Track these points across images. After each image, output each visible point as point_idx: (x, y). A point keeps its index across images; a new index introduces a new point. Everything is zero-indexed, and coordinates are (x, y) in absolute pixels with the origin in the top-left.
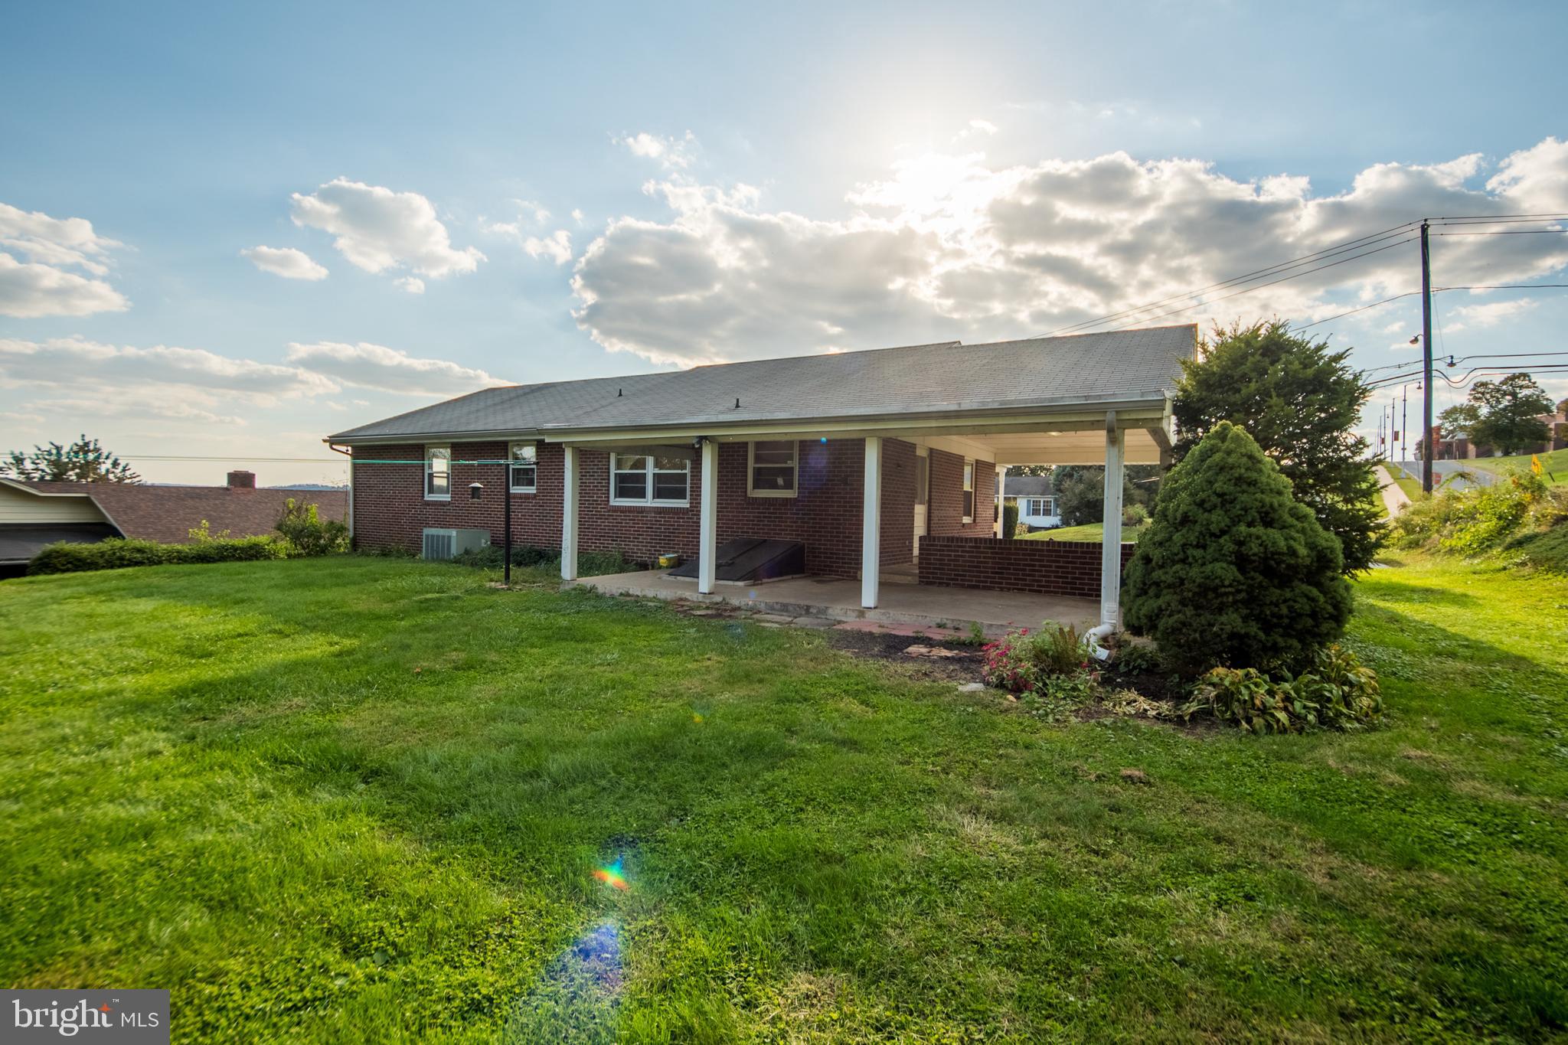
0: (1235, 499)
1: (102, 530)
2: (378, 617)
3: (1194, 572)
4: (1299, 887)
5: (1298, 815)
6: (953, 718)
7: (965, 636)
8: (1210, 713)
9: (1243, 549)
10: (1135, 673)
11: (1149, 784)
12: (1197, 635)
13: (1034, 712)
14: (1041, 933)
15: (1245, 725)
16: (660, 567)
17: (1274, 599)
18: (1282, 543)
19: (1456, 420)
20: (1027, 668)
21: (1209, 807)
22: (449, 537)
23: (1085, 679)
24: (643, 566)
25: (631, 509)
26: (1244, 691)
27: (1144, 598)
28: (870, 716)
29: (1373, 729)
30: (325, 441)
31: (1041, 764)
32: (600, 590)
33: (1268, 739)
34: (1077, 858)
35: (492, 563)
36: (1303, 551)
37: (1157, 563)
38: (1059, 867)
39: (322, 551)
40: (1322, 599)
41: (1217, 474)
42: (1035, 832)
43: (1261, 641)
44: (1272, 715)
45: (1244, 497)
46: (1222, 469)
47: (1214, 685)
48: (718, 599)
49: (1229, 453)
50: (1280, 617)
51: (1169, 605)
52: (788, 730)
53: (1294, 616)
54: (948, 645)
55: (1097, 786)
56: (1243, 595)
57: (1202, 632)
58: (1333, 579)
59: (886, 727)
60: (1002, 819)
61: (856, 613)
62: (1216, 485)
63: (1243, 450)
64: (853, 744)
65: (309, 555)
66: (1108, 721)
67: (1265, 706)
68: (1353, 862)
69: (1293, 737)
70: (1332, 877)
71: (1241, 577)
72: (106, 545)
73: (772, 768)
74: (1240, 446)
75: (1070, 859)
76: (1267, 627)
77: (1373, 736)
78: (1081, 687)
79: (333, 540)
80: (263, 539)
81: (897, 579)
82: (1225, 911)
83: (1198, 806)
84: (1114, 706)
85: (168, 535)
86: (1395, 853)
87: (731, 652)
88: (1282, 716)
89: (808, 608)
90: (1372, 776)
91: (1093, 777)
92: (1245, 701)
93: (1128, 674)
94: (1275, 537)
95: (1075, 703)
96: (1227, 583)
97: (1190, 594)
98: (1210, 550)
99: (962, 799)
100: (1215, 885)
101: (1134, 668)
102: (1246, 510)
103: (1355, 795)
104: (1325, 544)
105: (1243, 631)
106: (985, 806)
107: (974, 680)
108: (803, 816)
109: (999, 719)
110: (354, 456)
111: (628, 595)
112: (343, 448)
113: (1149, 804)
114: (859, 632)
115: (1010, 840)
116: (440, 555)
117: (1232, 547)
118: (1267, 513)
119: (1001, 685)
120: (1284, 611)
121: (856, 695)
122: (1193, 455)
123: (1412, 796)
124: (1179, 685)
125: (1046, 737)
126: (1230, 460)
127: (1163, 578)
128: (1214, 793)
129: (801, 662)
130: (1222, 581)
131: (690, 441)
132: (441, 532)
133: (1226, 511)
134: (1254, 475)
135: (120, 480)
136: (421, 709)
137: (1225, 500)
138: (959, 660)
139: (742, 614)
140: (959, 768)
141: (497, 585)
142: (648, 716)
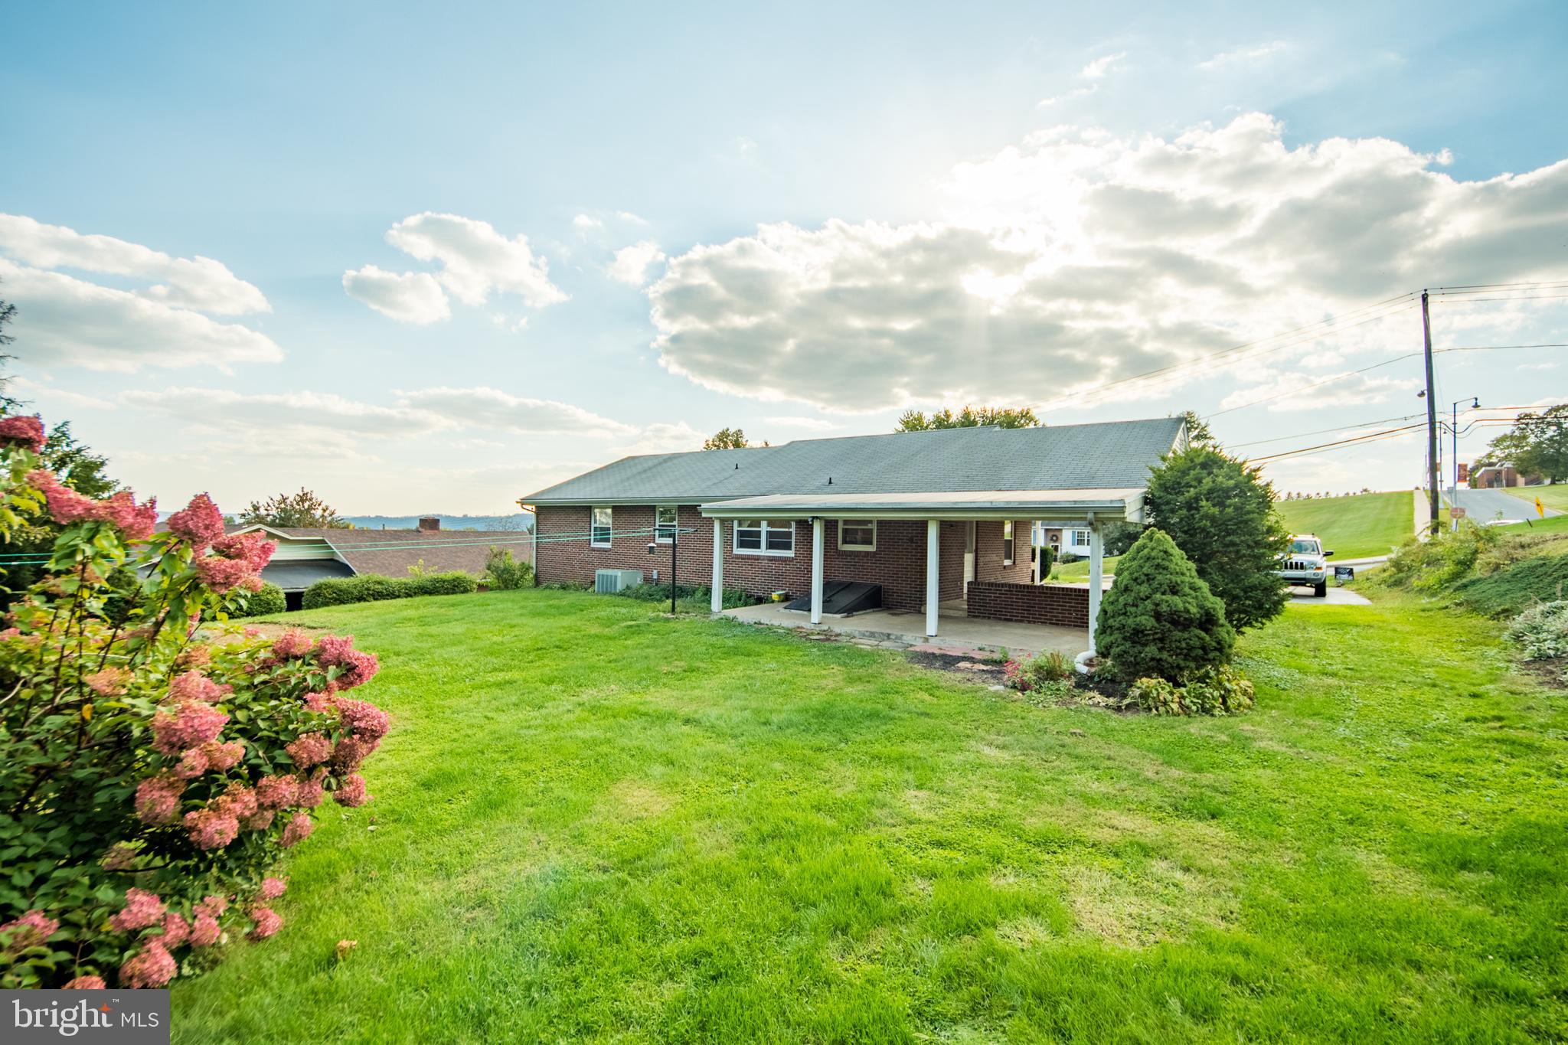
0: (1155, 577)
1: (335, 566)
2: (610, 638)
3: (1130, 621)
6: (983, 704)
7: (997, 656)
8: (1136, 704)
9: (1158, 608)
10: (1103, 682)
11: (1084, 736)
12: (1133, 659)
13: (1031, 701)
15: (1154, 711)
16: (773, 602)
17: (1178, 638)
18: (1182, 605)
19: (1507, 447)
20: (1030, 677)
21: (1111, 746)
22: (616, 576)
23: (1065, 684)
24: (760, 601)
25: (749, 558)
26: (1154, 691)
27: (1106, 634)
28: (935, 701)
29: (1234, 715)
30: (518, 502)
31: (1028, 726)
32: (740, 620)
33: (1168, 719)
34: (1036, 763)
35: (650, 597)
36: (1195, 610)
37: (1111, 615)
38: (1026, 765)
39: (514, 585)
40: (1211, 640)
41: (1145, 562)
42: (1019, 753)
43: (1169, 663)
44: (1172, 706)
45: (1159, 577)
46: (1148, 559)
47: (1140, 688)
48: (825, 627)
49: (1154, 549)
50: (1182, 649)
51: (1117, 640)
52: (890, 707)
53: (1191, 648)
54: (985, 662)
55: (1056, 736)
56: (1159, 635)
57: (1135, 657)
59: (944, 707)
60: (1003, 748)
61: (923, 639)
62: (1144, 569)
63: (1162, 548)
64: (927, 715)
65: (506, 587)
66: (1073, 707)
67: (1167, 701)
69: (1182, 718)
71: (1157, 625)
73: (886, 723)
74: (1160, 545)
75: (1033, 763)
76: (1174, 654)
78: (1062, 688)
79: (520, 576)
80: (461, 573)
81: (952, 613)
83: (1106, 746)
84: (1080, 699)
87: (845, 665)
88: (1177, 706)
89: (889, 635)
91: (1055, 732)
92: (1155, 697)
93: (1099, 682)
94: (1177, 602)
95: (1057, 697)
96: (1149, 628)
97: (1128, 634)
98: (1140, 608)
99: (984, 740)
101: (1103, 679)
102: (1161, 585)
104: (1210, 605)
105: (1159, 657)
106: (995, 743)
107: (998, 683)
109: (1009, 705)
110: (538, 515)
111: (760, 624)
112: (529, 507)
114: (925, 652)
116: (609, 590)
117: (1152, 607)
118: (1173, 586)
119: (1014, 687)
120: (1184, 645)
121: (927, 690)
122: (1133, 548)
124: (1126, 689)
125: (1035, 715)
126: (1153, 554)
128: (1119, 740)
129: (890, 671)
130: (1146, 627)
131: (804, 519)
132: (609, 572)
133: (1150, 585)
134: (1166, 563)
137: (1149, 578)
138: (991, 672)
139: (844, 639)
140: (984, 727)
141: (670, 615)
142: (810, 699)
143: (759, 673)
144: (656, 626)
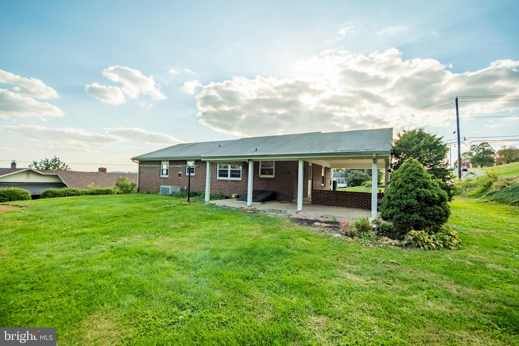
0: (416, 180)
1: (62, 185)
2: (154, 212)
3: (404, 202)
4: (450, 294)
5: (444, 274)
6: (335, 245)
7: (331, 220)
8: (411, 244)
9: (419, 195)
10: (385, 232)
11: (398, 264)
12: (406, 220)
13: (359, 243)
14: (379, 306)
15: (422, 247)
16: (232, 198)
17: (429, 210)
18: (431, 194)
19: (466, 156)
20: (354, 230)
21: (418, 271)
22: (169, 188)
23: (372, 233)
24: (227, 198)
25: (223, 181)
26: (421, 237)
27: (388, 209)
28: (310, 243)
29: (459, 249)
30: (131, 159)
31: (365, 258)
32: (217, 205)
33: (429, 252)
34: (384, 285)
35: (182, 196)
36: (437, 196)
37: (392, 199)
38: (379, 288)
39: (129, 192)
40: (442, 210)
41: (410, 173)
42: (369, 278)
43: (425, 222)
44: (430, 245)
45: (418, 180)
46: (411, 171)
47: (412, 236)
48: (253, 208)
49: (413, 167)
50: (430, 215)
51: (397, 211)
52: (287, 247)
53: (435, 215)
54: (326, 222)
55: (384, 265)
56: (419, 209)
57: (407, 220)
58: (444, 204)
59: (315, 247)
60: (358, 274)
61: (296, 213)
62: (410, 176)
63: (417, 166)
64: (308, 251)
65: (125, 193)
66: (381, 246)
67: (428, 242)
68: (463, 287)
69: (437, 251)
70: (458, 291)
71: (419, 204)
72: (63, 189)
73: (286, 258)
74: (416, 165)
75: (382, 286)
76: (427, 218)
77: (460, 251)
78: (371, 236)
79: (132, 189)
80: (109, 188)
81: (307, 203)
82: (430, 301)
83: (415, 271)
84: (382, 241)
85: (81, 186)
86: (475, 284)
87: (262, 224)
88: (433, 245)
89: (281, 211)
90: (463, 263)
91: (382, 262)
92: (422, 240)
93: (383, 232)
94: (428, 191)
95: (370, 240)
96: (414, 205)
97: (403, 208)
98: (409, 195)
99: (344, 268)
100: (426, 293)
101: (384, 230)
102: (419, 183)
103: (459, 268)
104: (443, 194)
105: (420, 219)
106: (352, 270)
107: (338, 233)
108: (299, 272)
109: (348, 245)
110: (140, 164)
111: (225, 206)
112: (136, 161)
113: (401, 270)
114: (298, 218)
115: (362, 280)
116: (165, 193)
117: (416, 195)
118: (425, 185)
119: (346, 235)
120: (432, 214)
121: (303, 237)
122: (402, 167)
123: (476, 268)
124: (400, 235)
125: (364, 250)
126: (414, 169)
127: (395, 203)
128: (418, 267)
129: (284, 227)
130: (413, 204)
131: (245, 161)
132: (166, 187)
133: (413, 184)
134: (421, 173)
135: (65, 170)
136: (176, 239)
137: (413, 181)
138: (331, 227)
139: (261, 212)
140: (341, 259)
141: (186, 203)
142: (244, 242)
143: (220, 228)
144: (180, 207)
